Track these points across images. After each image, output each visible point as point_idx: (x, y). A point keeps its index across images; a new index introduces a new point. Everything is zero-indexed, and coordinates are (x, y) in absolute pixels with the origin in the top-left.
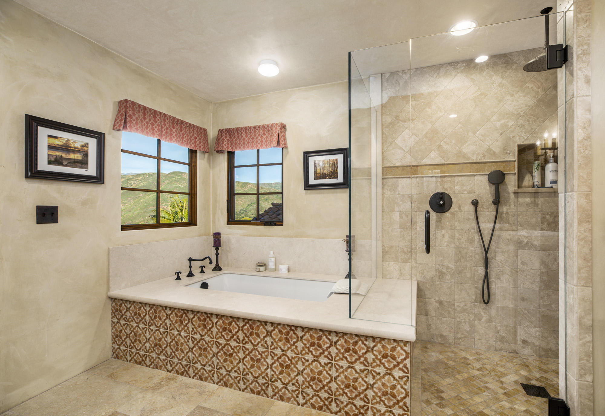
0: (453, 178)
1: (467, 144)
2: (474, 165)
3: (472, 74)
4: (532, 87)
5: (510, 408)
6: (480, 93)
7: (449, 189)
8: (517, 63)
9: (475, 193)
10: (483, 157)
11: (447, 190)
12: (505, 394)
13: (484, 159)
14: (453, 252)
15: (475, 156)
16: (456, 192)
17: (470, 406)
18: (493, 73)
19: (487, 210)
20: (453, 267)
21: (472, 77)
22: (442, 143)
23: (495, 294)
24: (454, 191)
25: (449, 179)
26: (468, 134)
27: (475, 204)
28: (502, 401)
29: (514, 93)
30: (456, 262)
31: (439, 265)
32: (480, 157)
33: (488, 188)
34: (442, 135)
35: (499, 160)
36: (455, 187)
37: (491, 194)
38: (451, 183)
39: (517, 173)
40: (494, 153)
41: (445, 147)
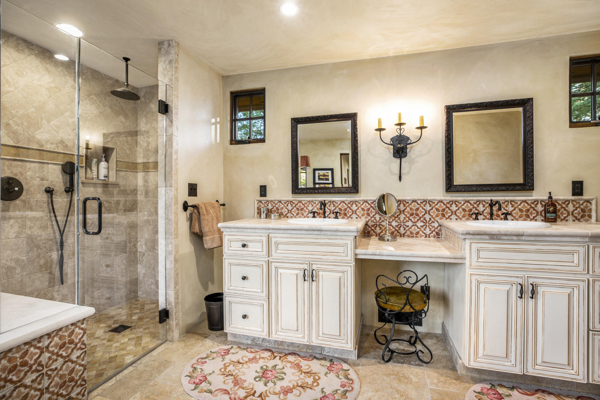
0: (24, 163)
1: (41, 131)
2: (48, 153)
3: (47, 64)
4: (96, 100)
5: (121, 344)
6: (54, 85)
7: (19, 174)
8: (85, 75)
9: (48, 180)
10: (56, 147)
11: (17, 176)
12: (108, 341)
13: (58, 149)
14: (25, 243)
15: (49, 144)
16: (28, 178)
17: (100, 361)
18: (66, 73)
19: (60, 197)
20: (25, 258)
21: (47, 66)
22: (11, 122)
23: (67, 274)
24: (26, 177)
25: (20, 163)
26: (41, 121)
27: (49, 191)
28: (112, 345)
29: (84, 99)
30: (28, 253)
31: (7, 261)
32: (53, 146)
33: (61, 177)
34: (11, 113)
35: (71, 153)
36: (26, 173)
37: (63, 182)
38: (22, 168)
39: (85, 166)
40: (67, 146)
41: (16, 128)
